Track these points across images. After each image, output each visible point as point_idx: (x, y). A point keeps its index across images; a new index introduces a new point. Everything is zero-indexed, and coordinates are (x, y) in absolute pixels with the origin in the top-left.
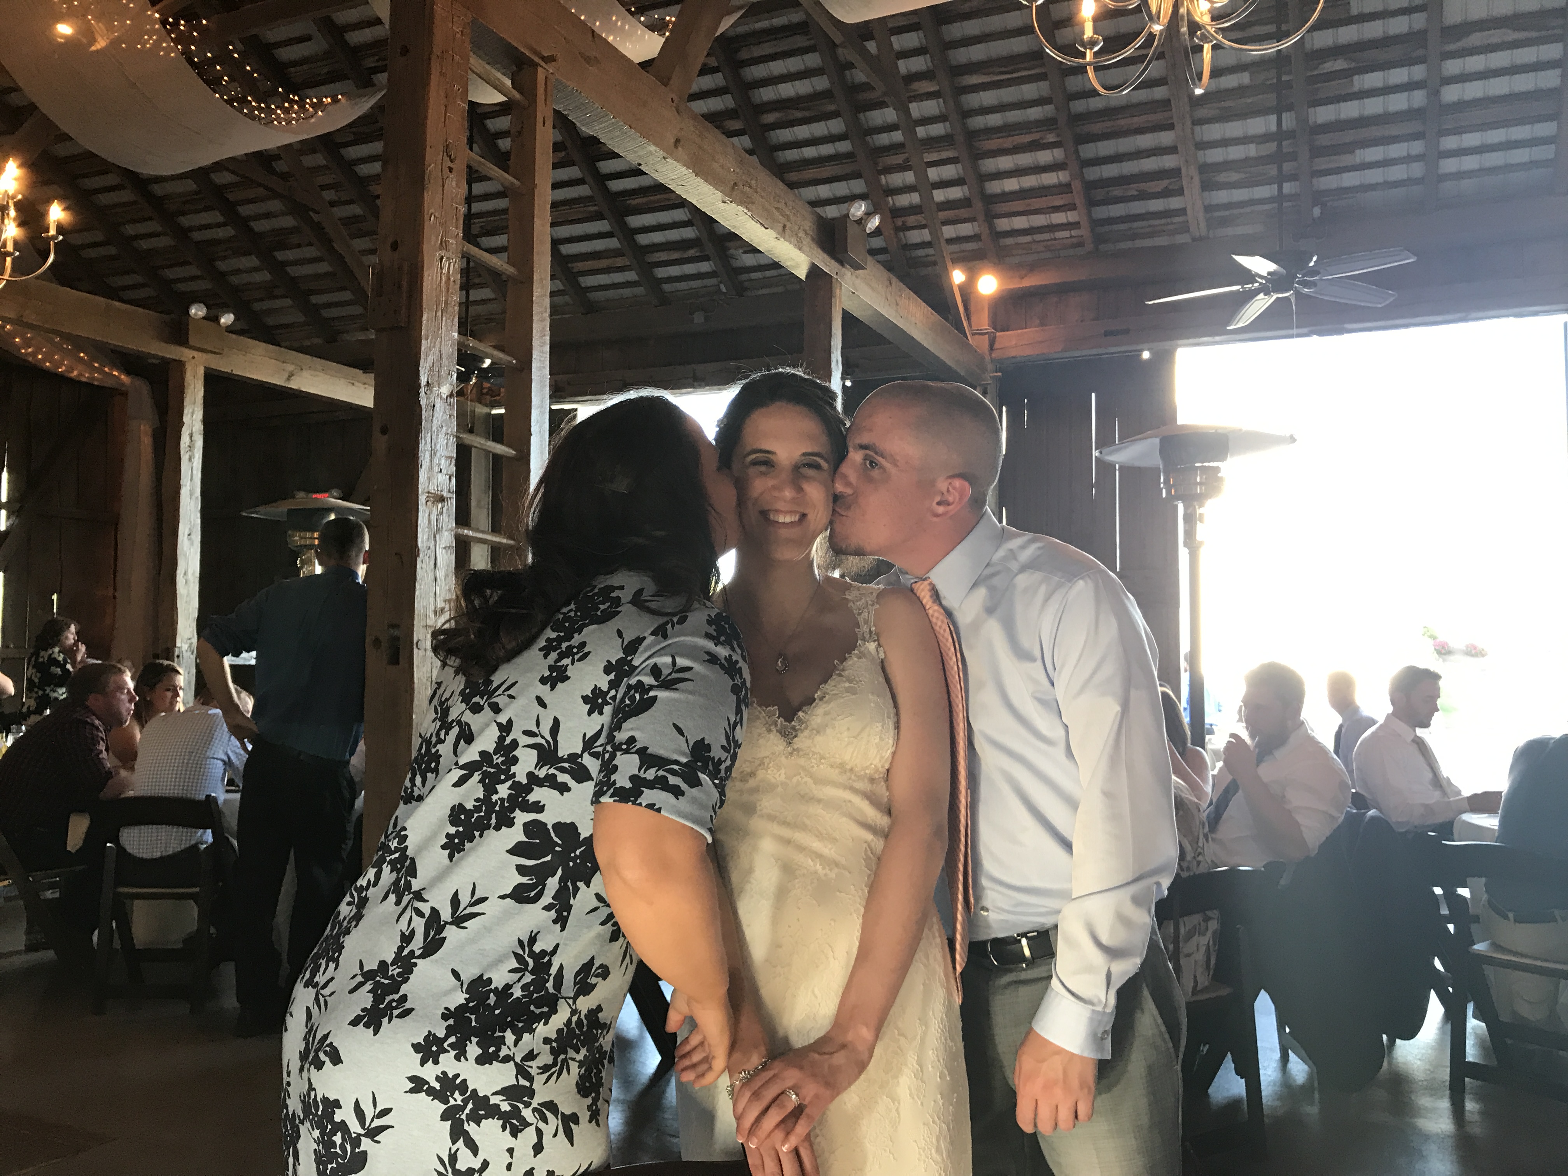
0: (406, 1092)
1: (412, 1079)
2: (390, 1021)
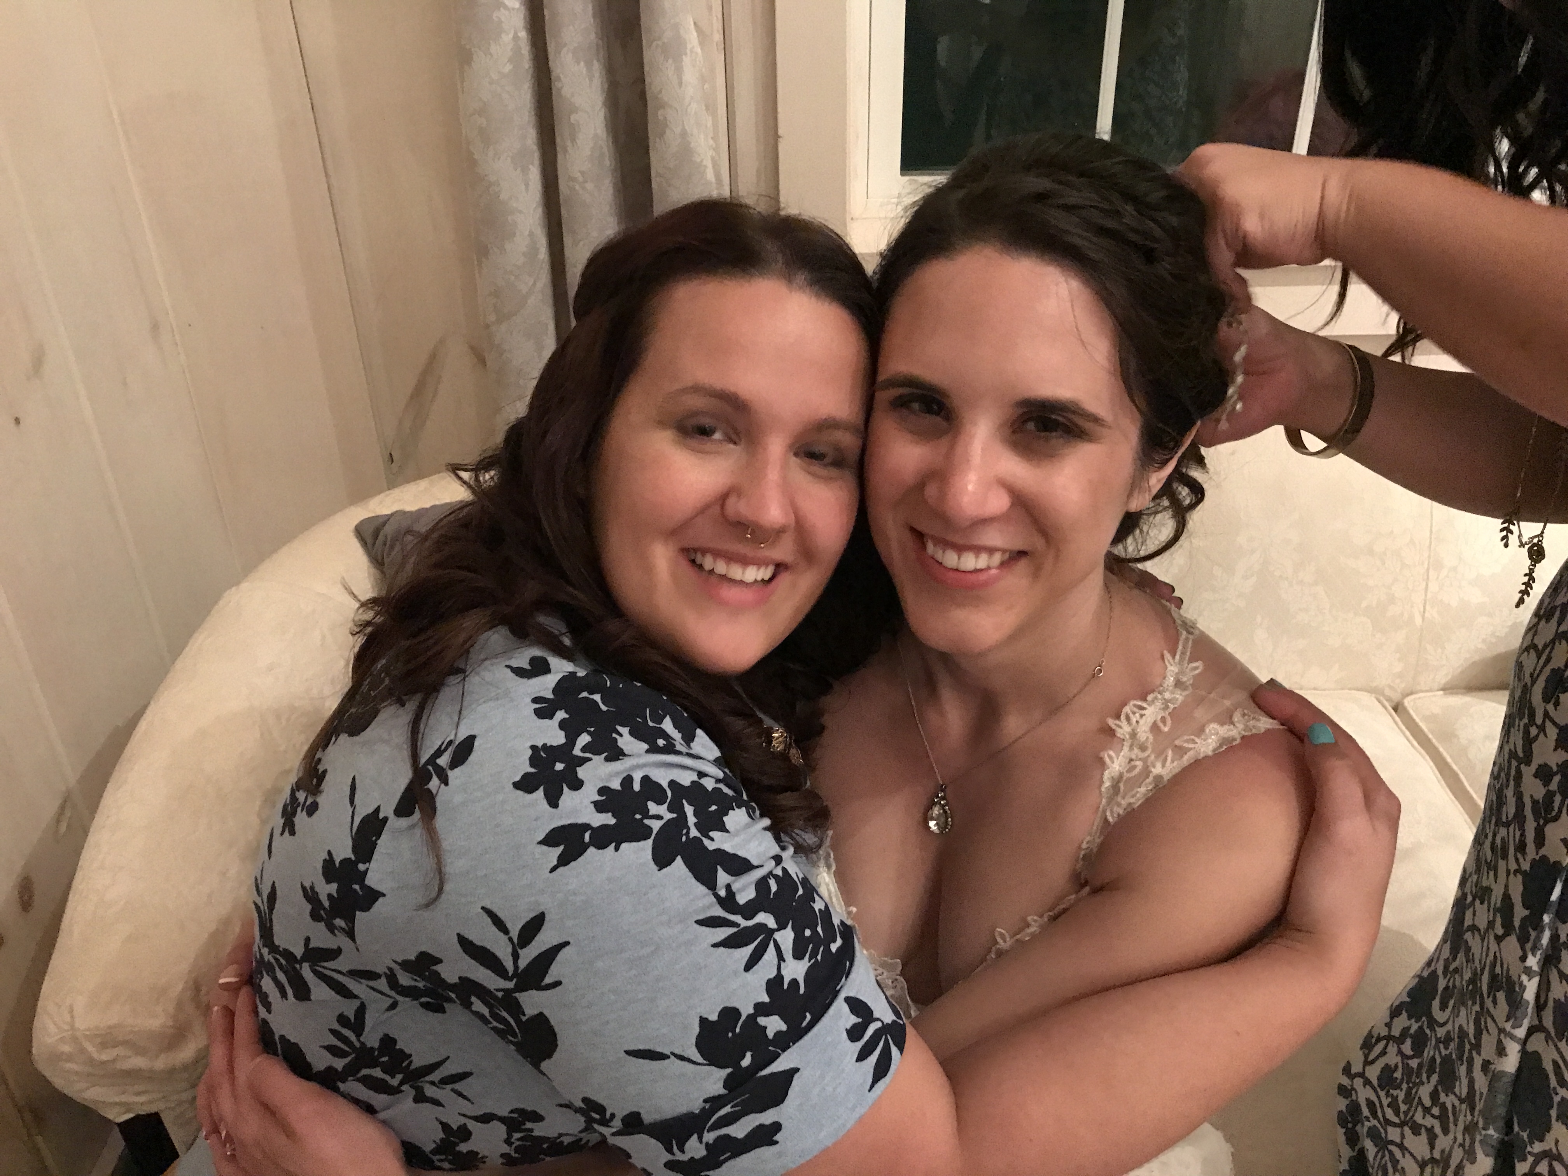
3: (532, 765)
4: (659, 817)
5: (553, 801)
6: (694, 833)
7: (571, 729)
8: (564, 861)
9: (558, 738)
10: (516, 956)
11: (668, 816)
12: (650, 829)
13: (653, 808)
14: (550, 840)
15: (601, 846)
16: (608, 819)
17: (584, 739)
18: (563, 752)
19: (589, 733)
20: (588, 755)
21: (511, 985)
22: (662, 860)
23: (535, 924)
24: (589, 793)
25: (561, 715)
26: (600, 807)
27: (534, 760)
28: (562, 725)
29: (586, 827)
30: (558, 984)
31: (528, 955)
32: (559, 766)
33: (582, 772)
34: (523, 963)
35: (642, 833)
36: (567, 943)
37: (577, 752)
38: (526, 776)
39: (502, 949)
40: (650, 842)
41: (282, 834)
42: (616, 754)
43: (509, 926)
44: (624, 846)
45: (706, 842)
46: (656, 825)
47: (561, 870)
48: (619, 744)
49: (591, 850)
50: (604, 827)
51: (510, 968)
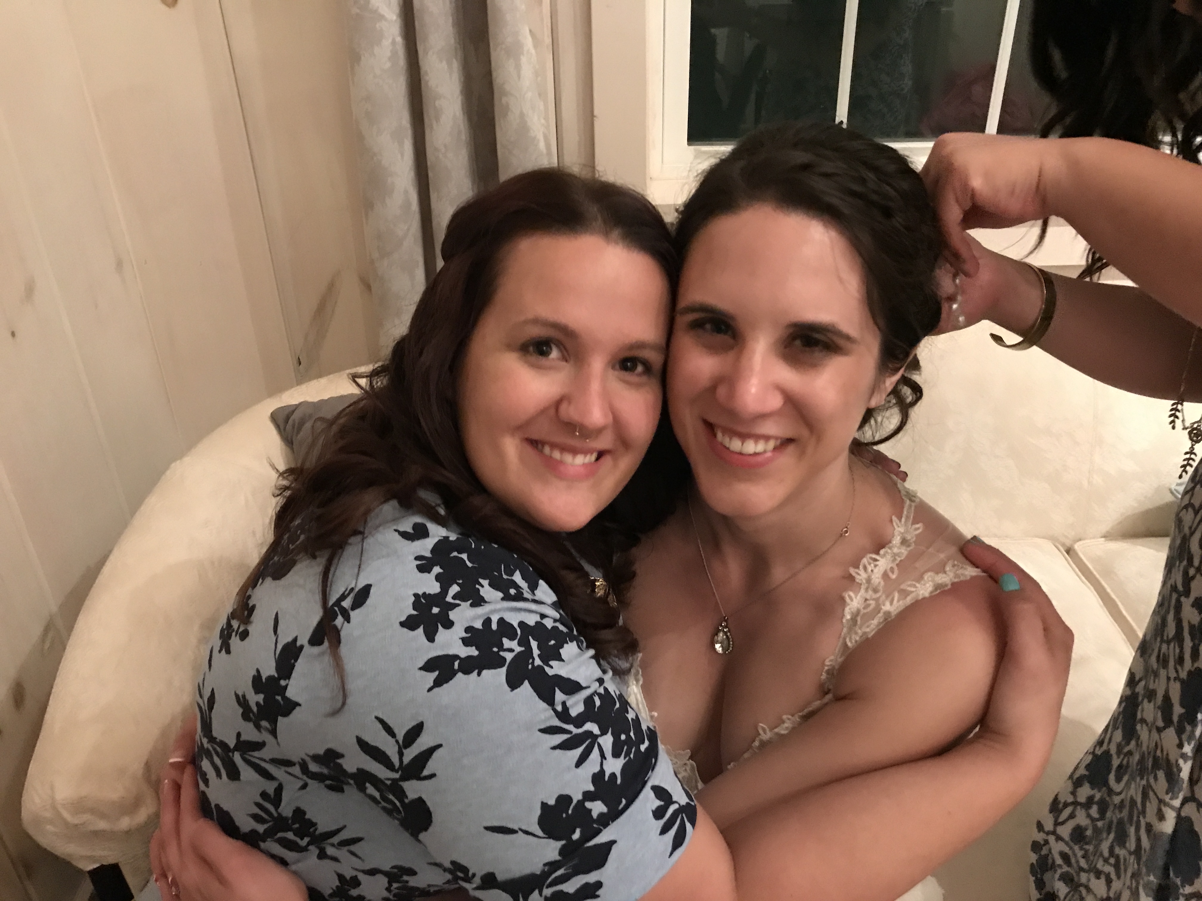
3: (414, 609)
4: (511, 650)
5: (431, 637)
6: (538, 662)
7: (444, 581)
8: (438, 683)
9: (434, 588)
10: (401, 754)
11: (518, 649)
12: (505, 659)
13: (507, 643)
14: (428, 666)
15: (467, 671)
16: (473, 652)
17: (455, 589)
18: (438, 599)
19: (458, 584)
20: (457, 602)
21: (397, 776)
22: (513, 683)
23: (416, 731)
24: (458, 632)
25: (437, 570)
26: (466, 642)
27: (416, 605)
28: (438, 578)
29: (456, 657)
30: (432, 776)
31: (410, 754)
32: (435, 610)
33: (453, 615)
34: (407, 759)
35: (499, 662)
36: (440, 746)
37: (449, 599)
38: (410, 617)
39: (391, 749)
40: (504, 670)
41: (220, 651)
42: (478, 601)
43: (396, 731)
44: (485, 672)
45: (547, 669)
46: (509, 656)
47: (436, 690)
48: (481, 593)
49: (460, 675)
50: (469, 657)
51: (397, 764)
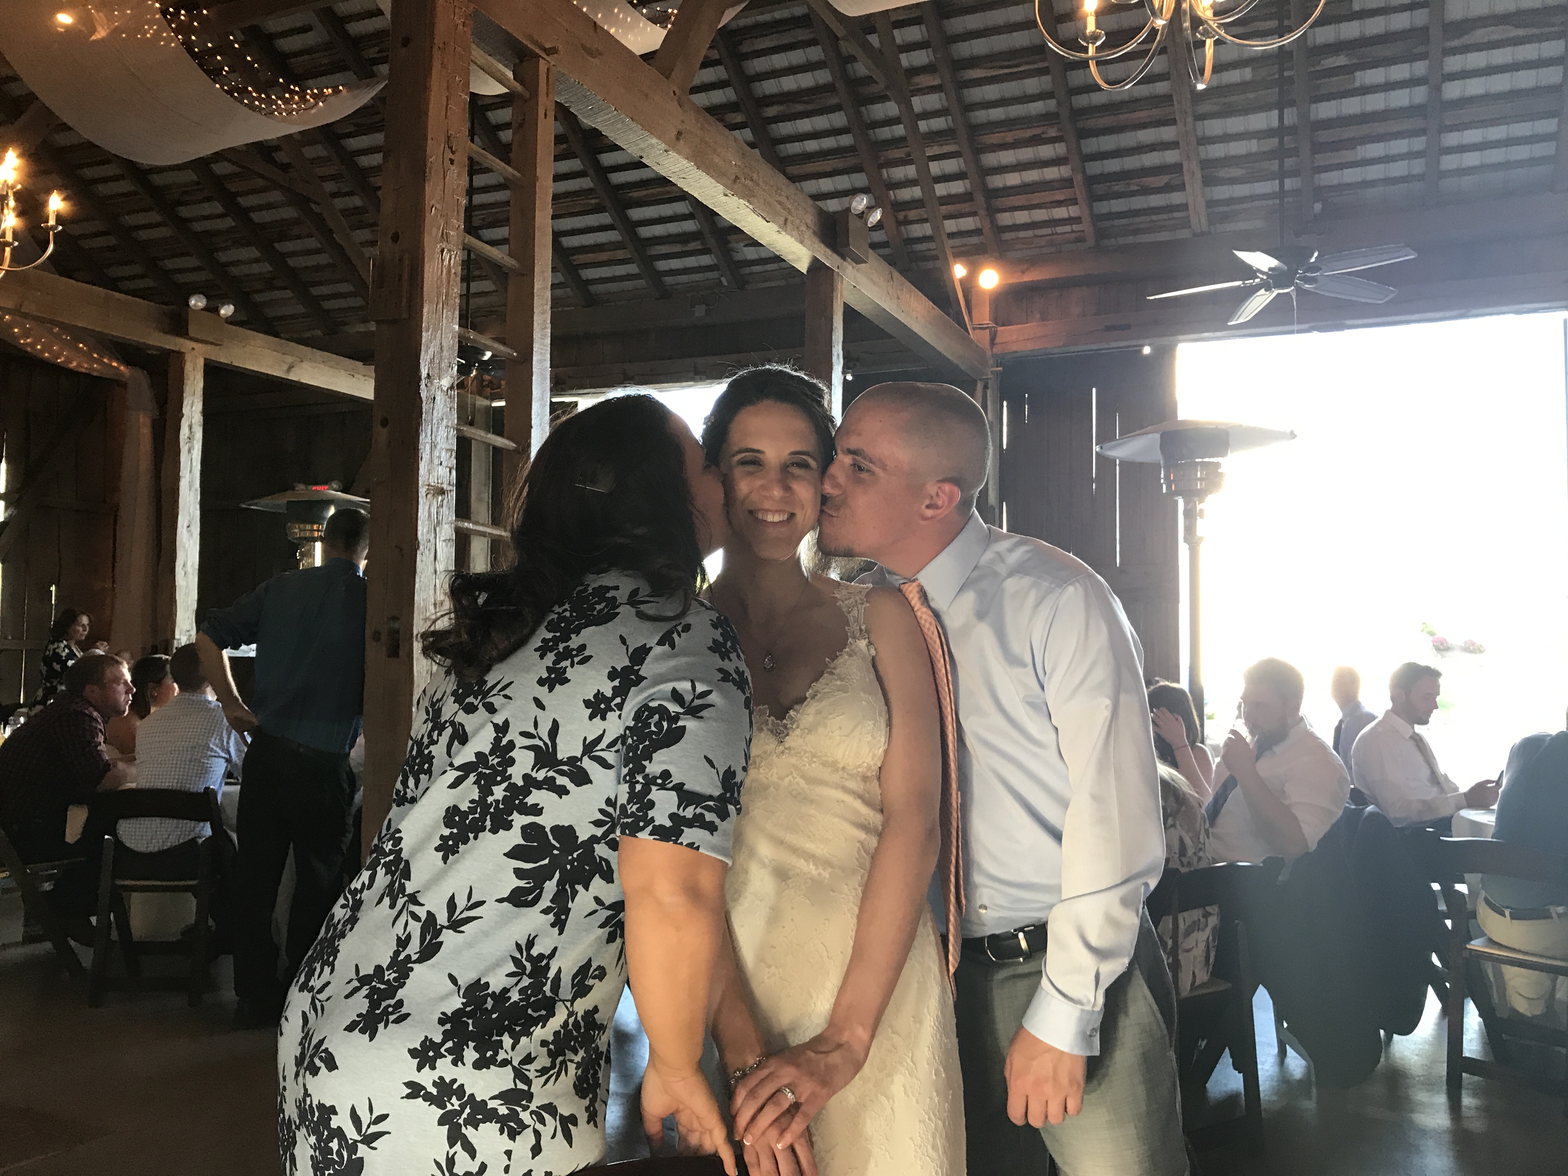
0: (402, 1098)
1: (409, 1084)
2: (386, 1027)
